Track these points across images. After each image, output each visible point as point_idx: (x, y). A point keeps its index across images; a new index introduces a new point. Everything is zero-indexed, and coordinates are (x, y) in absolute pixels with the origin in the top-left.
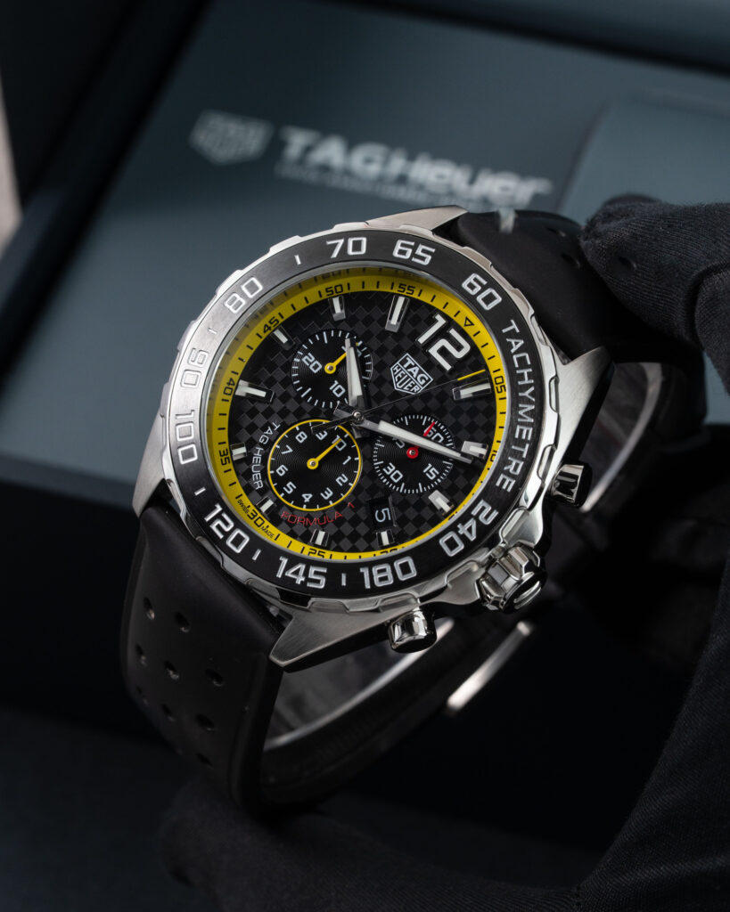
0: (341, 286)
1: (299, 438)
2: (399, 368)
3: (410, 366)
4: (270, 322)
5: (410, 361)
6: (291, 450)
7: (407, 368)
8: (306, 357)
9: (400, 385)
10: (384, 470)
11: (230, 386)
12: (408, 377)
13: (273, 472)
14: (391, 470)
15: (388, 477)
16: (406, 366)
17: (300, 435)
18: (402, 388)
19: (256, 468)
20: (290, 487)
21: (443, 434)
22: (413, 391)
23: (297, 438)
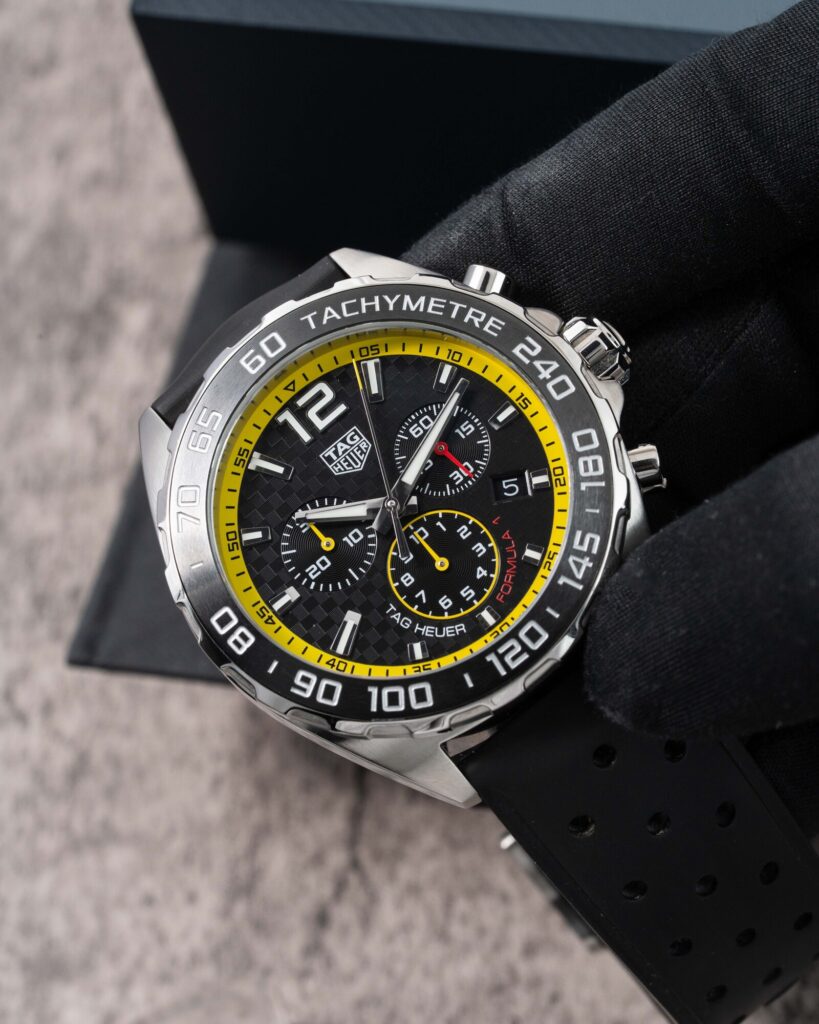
0: (228, 534)
1: (408, 582)
2: (336, 466)
3: (336, 452)
4: (262, 617)
5: (329, 452)
6: (422, 592)
7: (338, 457)
8: (310, 574)
9: (357, 464)
10: (457, 483)
11: (336, 664)
12: (349, 455)
13: (446, 613)
14: (458, 476)
15: (466, 479)
16: (334, 457)
17: (404, 582)
18: (362, 462)
19: (440, 632)
20: (467, 592)
21: (421, 416)
22: (367, 449)
23: (407, 585)
